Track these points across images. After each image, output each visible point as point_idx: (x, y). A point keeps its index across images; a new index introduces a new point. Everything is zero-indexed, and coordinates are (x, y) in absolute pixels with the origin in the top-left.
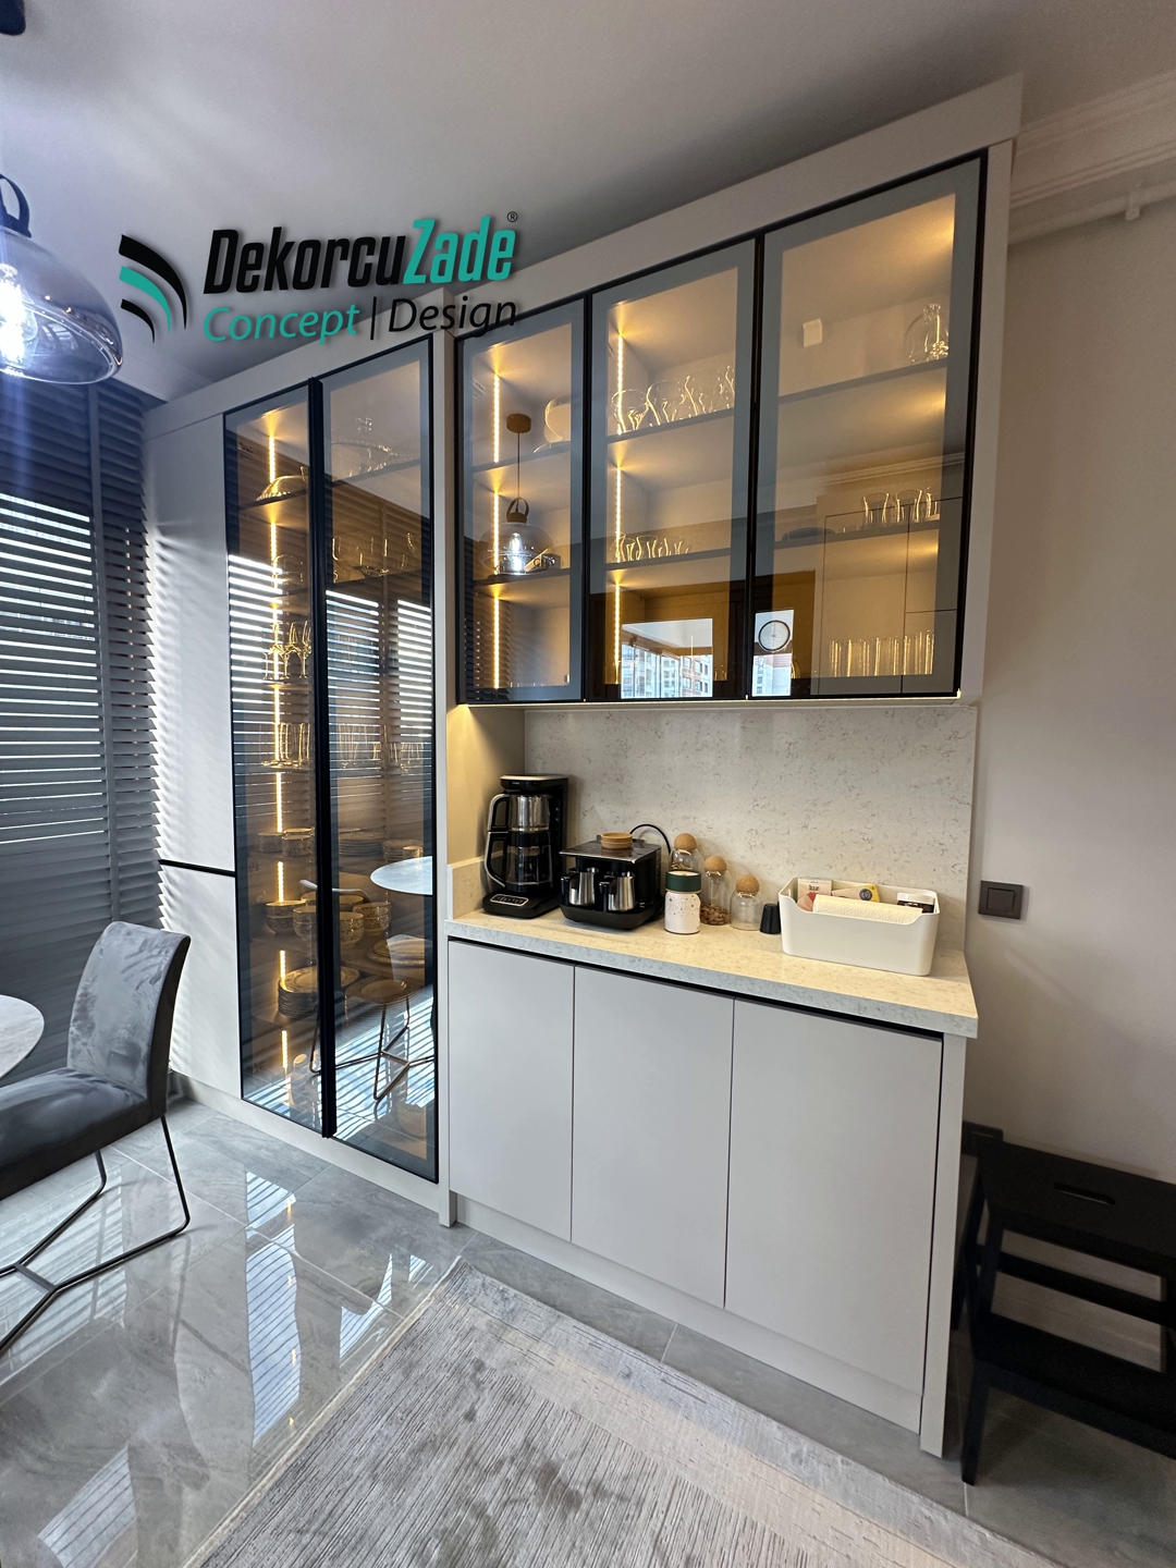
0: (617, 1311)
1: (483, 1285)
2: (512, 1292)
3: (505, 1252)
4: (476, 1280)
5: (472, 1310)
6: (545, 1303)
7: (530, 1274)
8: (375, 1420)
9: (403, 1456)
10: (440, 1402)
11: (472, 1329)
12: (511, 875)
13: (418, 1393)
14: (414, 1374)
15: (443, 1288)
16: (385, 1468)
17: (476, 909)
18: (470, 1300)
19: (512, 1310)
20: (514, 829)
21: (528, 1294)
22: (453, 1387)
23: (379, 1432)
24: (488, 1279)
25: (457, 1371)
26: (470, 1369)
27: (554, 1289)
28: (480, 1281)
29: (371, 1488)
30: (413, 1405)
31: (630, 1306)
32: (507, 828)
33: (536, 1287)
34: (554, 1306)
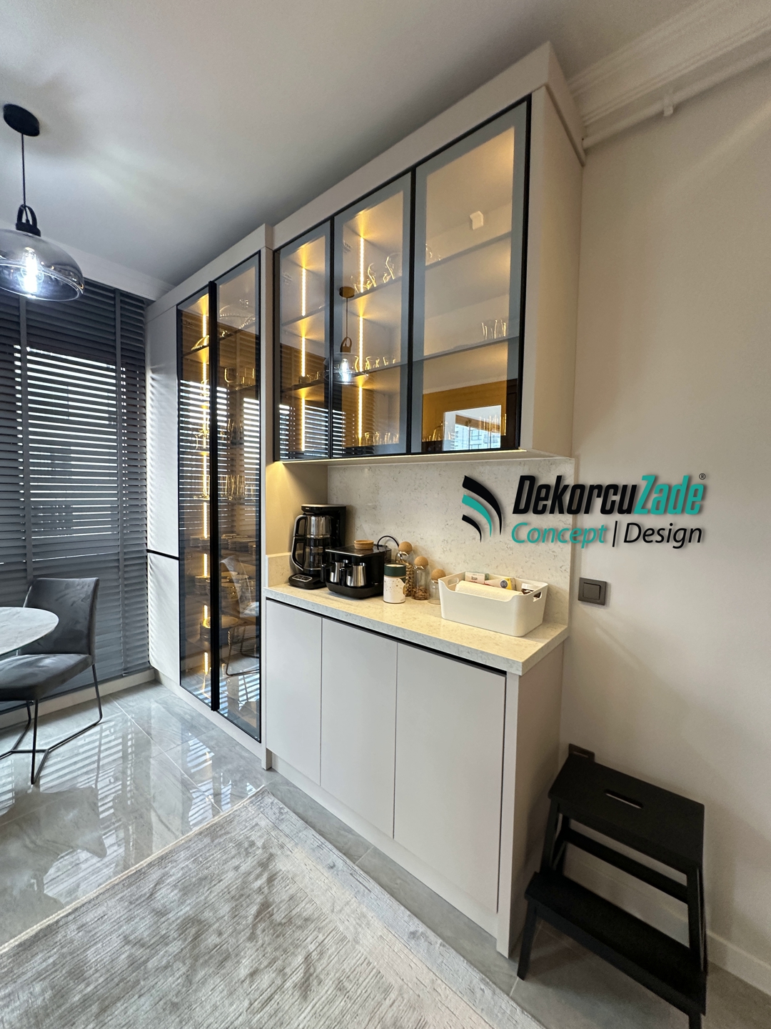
0: (342, 832)
1: (272, 803)
2: (286, 810)
3: (292, 789)
4: (269, 799)
5: (261, 815)
6: (303, 820)
7: (300, 803)
8: (188, 859)
9: (194, 879)
10: (224, 858)
11: (257, 824)
12: (306, 564)
13: (215, 851)
14: (216, 841)
15: (249, 801)
16: (183, 883)
17: (286, 583)
18: (262, 809)
19: (282, 819)
20: (308, 536)
21: (295, 813)
22: (233, 852)
23: (187, 865)
24: (276, 801)
25: (239, 845)
26: (246, 845)
27: (310, 813)
28: (271, 801)
29: (172, 891)
30: (210, 856)
31: (350, 831)
32: (305, 535)
33: (301, 810)
34: (306, 822)
